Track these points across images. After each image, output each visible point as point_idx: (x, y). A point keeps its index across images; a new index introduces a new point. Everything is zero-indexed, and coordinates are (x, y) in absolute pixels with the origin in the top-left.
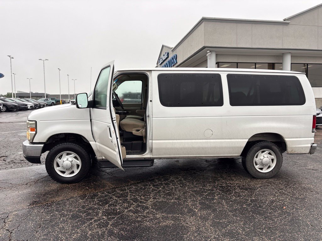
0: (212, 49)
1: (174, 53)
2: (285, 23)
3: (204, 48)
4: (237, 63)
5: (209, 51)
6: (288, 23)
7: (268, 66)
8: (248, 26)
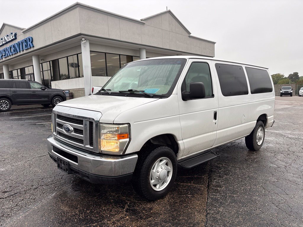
0: (87, 37)
1: (27, 36)
2: (141, 23)
3: (80, 35)
4: (105, 53)
5: (83, 39)
6: (144, 23)
7: (127, 58)
8: (117, 20)
